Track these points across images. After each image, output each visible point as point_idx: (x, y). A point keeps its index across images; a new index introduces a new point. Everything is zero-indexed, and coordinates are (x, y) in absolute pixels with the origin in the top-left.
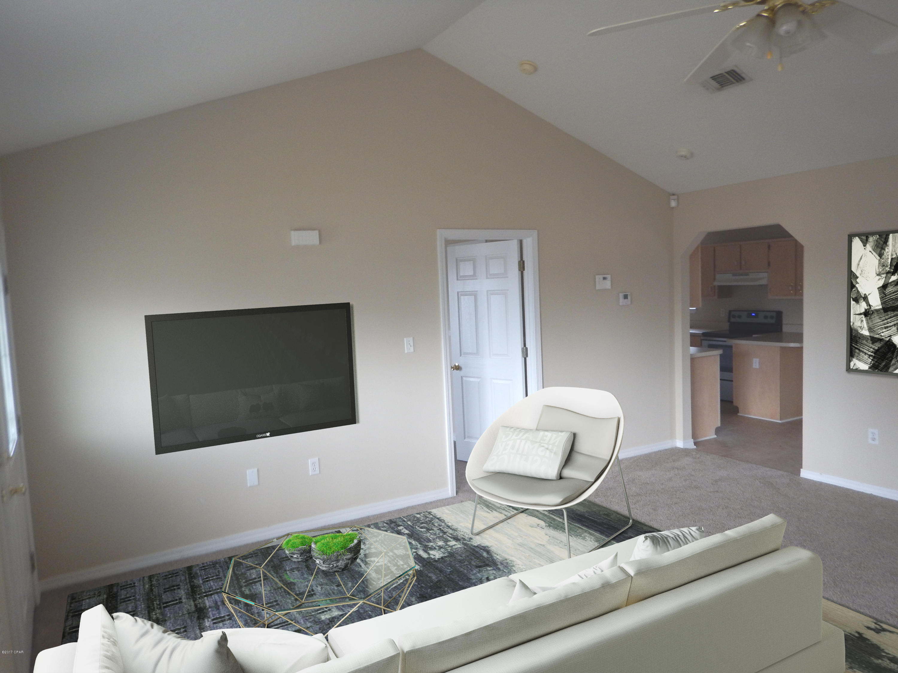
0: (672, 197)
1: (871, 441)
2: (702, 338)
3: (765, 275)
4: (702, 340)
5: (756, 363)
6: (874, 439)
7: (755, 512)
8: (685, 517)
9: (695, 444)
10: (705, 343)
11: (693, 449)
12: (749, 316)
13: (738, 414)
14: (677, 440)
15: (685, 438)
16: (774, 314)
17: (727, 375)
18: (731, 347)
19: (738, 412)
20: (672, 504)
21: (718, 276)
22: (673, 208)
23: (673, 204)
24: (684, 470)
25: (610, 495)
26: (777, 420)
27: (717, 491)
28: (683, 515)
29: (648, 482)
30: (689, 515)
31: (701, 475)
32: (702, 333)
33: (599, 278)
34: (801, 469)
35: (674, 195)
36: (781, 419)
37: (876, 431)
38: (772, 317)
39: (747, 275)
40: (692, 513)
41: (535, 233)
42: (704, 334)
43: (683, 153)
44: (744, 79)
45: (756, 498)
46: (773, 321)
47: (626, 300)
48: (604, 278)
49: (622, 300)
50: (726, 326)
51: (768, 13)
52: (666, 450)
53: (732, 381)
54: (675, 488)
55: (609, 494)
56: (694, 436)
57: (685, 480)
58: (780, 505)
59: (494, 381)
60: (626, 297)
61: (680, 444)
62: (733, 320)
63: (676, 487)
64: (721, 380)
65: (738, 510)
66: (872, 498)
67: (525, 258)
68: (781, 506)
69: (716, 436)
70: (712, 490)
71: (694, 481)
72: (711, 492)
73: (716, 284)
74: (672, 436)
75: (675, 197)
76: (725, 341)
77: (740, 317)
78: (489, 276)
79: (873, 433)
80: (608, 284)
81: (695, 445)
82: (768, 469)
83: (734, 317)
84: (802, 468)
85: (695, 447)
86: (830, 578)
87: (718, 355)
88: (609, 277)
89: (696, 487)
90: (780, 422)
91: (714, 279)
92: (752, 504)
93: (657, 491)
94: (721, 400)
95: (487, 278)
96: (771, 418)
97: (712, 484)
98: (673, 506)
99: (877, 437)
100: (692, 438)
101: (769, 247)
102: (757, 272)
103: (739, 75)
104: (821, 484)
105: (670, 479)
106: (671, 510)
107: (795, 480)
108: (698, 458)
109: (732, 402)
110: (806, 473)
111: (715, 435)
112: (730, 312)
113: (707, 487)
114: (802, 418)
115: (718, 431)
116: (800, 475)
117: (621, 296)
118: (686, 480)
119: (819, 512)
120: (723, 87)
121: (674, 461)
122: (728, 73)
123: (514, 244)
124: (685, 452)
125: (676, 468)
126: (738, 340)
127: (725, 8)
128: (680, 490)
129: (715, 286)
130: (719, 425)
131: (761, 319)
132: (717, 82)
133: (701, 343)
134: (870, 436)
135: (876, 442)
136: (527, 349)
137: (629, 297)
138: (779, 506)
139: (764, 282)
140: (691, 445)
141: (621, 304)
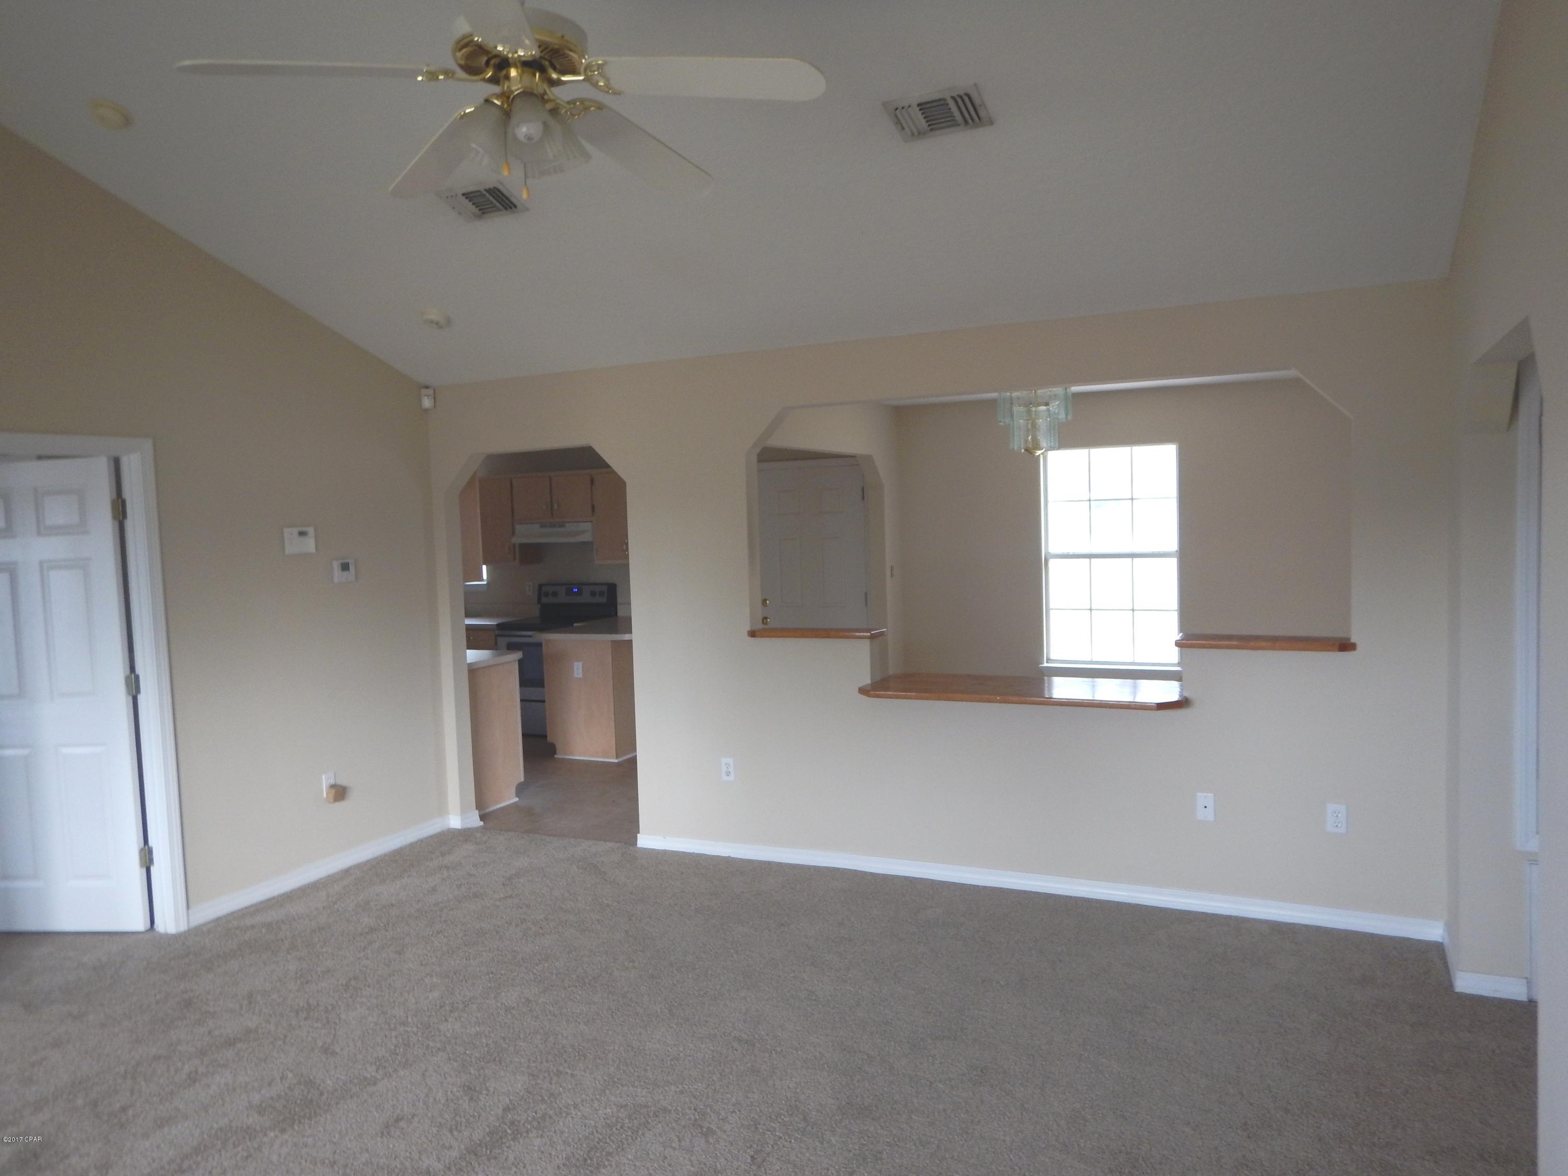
0: (424, 391)
1: (725, 778)
2: (497, 632)
3: (587, 526)
4: (497, 636)
5: (578, 670)
6: (728, 774)
7: (567, 920)
8: (452, 954)
9: (482, 818)
10: (503, 641)
11: (477, 829)
12: (569, 592)
13: (555, 756)
14: (450, 817)
15: (464, 811)
16: (605, 588)
17: (533, 692)
18: (539, 645)
19: (555, 753)
20: (432, 935)
21: (518, 527)
22: (426, 411)
23: (427, 403)
24: (459, 868)
25: (319, 941)
26: (612, 758)
27: (511, 897)
28: (449, 953)
29: (394, 902)
30: (459, 948)
31: (486, 872)
32: (497, 625)
33: (290, 534)
34: (638, 835)
35: (427, 387)
36: (617, 757)
37: (730, 761)
38: (602, 594)
39: (562, 525)
40: (466, 945)
41: (148, 445)
42: (500, 626)
43: (433, 317)
44: (515, 207)
45: (571, 895)
46: (603, 600)
47: (346, 573)
48: (302, 534)
49: (337, 573)
50: (535, 611)
51: (500, 100)
52: (431, 837)
53: (544, 701)
54: (441, 905)
55: (317, 940)
56: (480, 804)
57: (459, 886)
58: (604, 900)
59: (65, 750)
60: (345, 567)
61: (455, 822)
62: (545, 600)
63: (441, 903)
64: (522, 700)
65: (541, 922)
66: (729, 862)
67: (127, 494)
68: (606, 902)
69: (517, 799)
70: (502, 896)
71: (474, 885)
72: (500, 900)
73: (517, 540)
74: (442, 810)
75: (430, 392)
76: (531, 636)
77: (555, 594)
78: (43, 530)
79: (727, 765)
80: (309, 545)
81: (481, 820)
82: (590, 842)
83: (547, 594)
84: (639, 832)
85: (482, 823)
86: (665, 1005)
87: (515, 661)
88: (311, 530)
89: (476, 895)
90: (616, 761)
91: (513, 533)
92: (563, 906)
93: (409, 916)
94: (524, 735)
95: (39, 533)
96: (604, 756)
97: (503, 885)
98: (433, 939)
99: (731, 770)
100: (477, 809)
101: (592, 481)
102: (577, 522)
103: (507, 198)
104: (665, 852)
105: (434, 890)
106: (429, 948)
107: (630, 854)
108: (485, 842)
109: (545, 737)
110: (645, 841)
111: (516, 796)
112: (540, 586)
113: (494, 892)
114: (636, 756)
115: (521, 789)
116: (636, 845)
117: (336, 565)
118: (461, 885)
119: (658, 901)
120: (483, 213)
121: (443, 855)
122: (488, 191)
123: (102, 466)
124: (464, 835)
125: (445, 867)
126: (551, 633)
127: (432, 76)
128: (449, 906)
129: (514, 545)
130: (522, 779)
131: (586, 598)
132: (473, 204)
133: (496, 639)
134: (724, 769)
135: (732, 778)
136: (137, 678)
137: (352, 568)
138: (602, 901)
139: (587, 537)
140: (474, 821)
141: (336, 580)
